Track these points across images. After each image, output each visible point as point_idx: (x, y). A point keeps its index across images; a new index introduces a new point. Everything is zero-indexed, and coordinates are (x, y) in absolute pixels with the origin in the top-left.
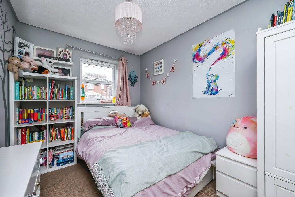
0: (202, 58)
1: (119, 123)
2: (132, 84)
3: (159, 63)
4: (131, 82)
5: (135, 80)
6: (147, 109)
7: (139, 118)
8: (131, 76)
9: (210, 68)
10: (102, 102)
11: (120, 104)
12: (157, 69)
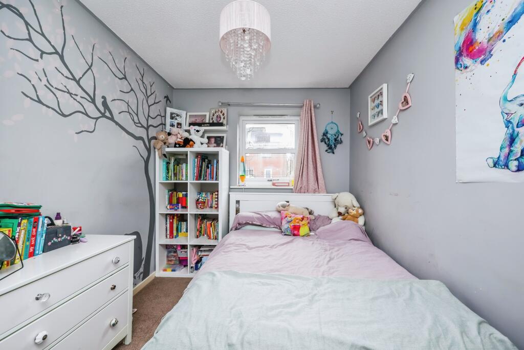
0: (485, 45)
1: (285, 226)
2: (331, 149)
3: (379, 96)
4: (328, 145)
5: (337, 141)
6: (356, 204)
7: (337, 220)
8: (327, 133)
9: (515, 74)
10: (274, 184)
11: (303, 190)
12: (376, 109)
